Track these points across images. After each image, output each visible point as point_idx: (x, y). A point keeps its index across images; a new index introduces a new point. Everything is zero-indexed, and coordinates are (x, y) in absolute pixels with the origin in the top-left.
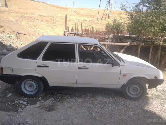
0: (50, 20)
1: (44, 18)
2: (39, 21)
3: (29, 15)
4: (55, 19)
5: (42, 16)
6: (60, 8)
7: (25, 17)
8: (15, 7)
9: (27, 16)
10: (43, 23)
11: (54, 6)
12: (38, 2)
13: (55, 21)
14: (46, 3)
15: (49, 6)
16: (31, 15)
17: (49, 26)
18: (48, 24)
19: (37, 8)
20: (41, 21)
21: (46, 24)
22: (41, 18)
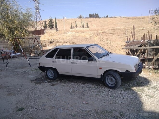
0: (122, 32)
1: (116, 31)
2: (111, 35)
3: (103, 31)
4: (127, 30)
5: (114, 29)
6: (137, 18)
7: (100, 33)
8: (95, 26)
9: (102, 31)
10: (115, 36)
11: (130, 18)
12: (116, 17)
13: (127, 32)
14: (123, 17)
15: (125, 19)
16: (105, 31)
17: (121, 38)
18: (120, 36)
19: (113, 24)
20: (113, 34)
21: (118, 36)
22: (114, 32)
